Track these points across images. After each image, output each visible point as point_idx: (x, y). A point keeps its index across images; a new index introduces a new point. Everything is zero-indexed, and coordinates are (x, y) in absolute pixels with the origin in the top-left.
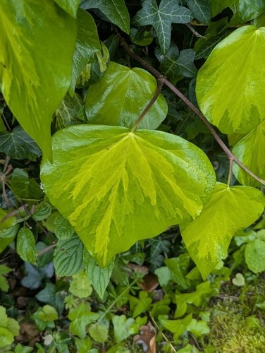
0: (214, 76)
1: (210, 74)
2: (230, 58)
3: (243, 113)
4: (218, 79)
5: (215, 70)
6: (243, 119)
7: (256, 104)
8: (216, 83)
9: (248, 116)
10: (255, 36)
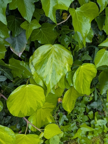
0: (13, 101)
1: (11, 101)
2: (18, 96)
3: (27, 110)
4: (15, 102)
5: (12, 100)
6: (28, 112)
7: (32, 107)
8: (14, 104)
9: (29, 111)
10: (26, 88)
